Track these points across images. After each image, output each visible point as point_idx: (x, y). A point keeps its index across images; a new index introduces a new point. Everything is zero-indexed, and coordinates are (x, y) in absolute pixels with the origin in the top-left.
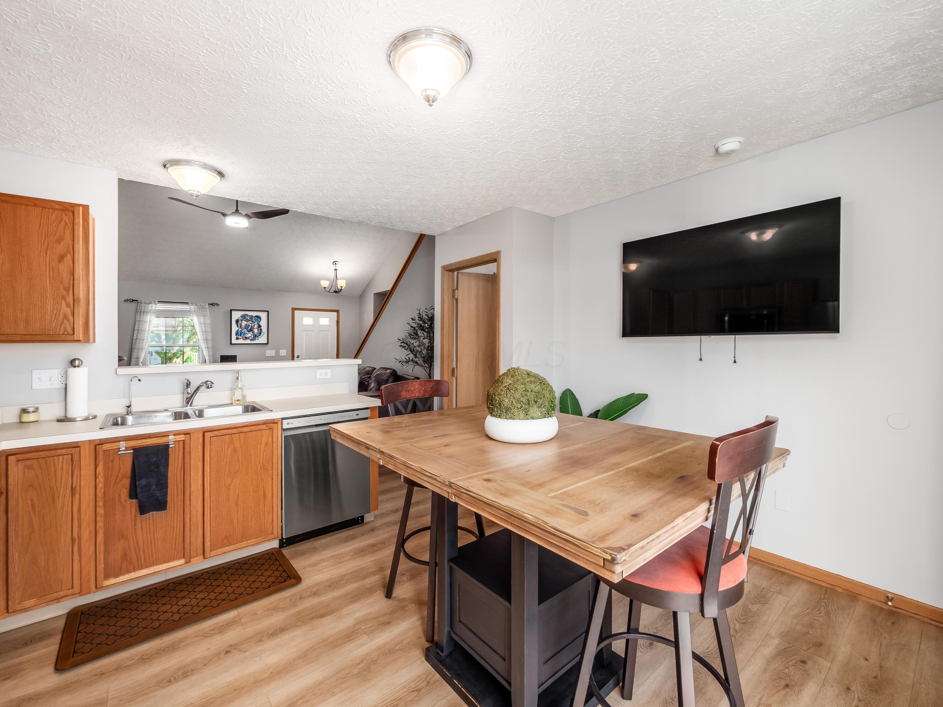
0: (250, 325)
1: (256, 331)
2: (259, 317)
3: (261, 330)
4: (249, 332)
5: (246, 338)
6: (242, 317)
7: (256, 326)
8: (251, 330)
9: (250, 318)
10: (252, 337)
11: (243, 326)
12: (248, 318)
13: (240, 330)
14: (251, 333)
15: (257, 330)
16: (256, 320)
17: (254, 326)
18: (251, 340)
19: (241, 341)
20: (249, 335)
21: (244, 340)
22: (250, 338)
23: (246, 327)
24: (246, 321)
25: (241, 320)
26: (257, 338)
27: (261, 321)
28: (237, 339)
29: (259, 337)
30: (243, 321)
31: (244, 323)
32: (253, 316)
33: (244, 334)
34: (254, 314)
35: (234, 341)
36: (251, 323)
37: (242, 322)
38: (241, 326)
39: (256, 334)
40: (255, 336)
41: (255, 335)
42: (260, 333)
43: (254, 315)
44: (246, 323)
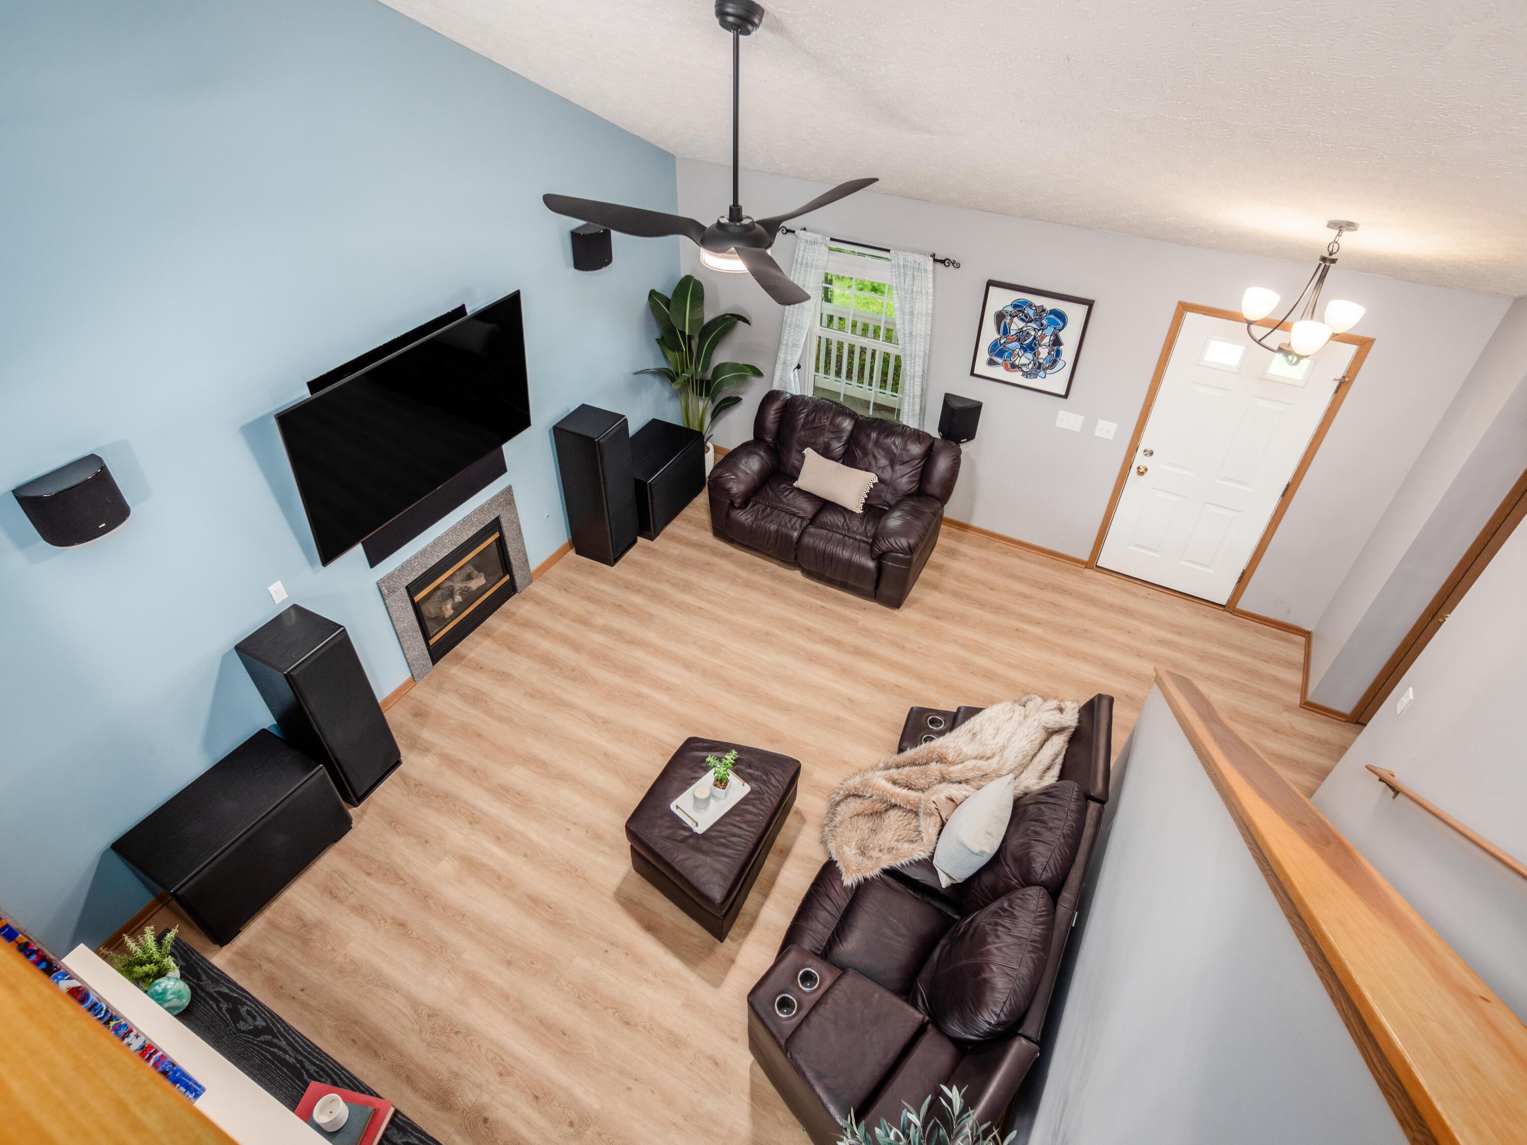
0: (1033, 333)
1: (1043, 352)
2: (1061, 316)
3: (1058, 353)
4: (1025, 351)
5: (1013, 366)
6: (1015, 306)
7: (1046, 341)
8: (1031, 348)
9: (1036, 314)
10: (1031, 366)
11: (1013, 333)
12: (1031, 313)
13: (1002, 341)
14: (1029, 355)
15: (1047, 350)
16: (1051, 322)
17: (1043, 337)
18: (1026, 375)
19: (998, 372)
20: (1024, 360)
21: (1007, 369)
22: (1025, 369)
23: (1021, 336)
24: (1022, 320)
25: (1011, 315)
26: (1042, 374)
27: (1063, 327)
28: (991, 363)
29: (1048, 371)
30: (1015, 319)
31: (1017, 325)
32: (1044, 310)
33: (1011, 354)
34: (1049, 304)
35: (982, 368)
36: (1035, 329)
37: (1011, 321)
38: (1006, 332)
39: (1041, 361)
40: (1039, 368)
41: (1040, 364)
42: (1054, 362)
43: (1048, 308)
44: (1021, 324)
